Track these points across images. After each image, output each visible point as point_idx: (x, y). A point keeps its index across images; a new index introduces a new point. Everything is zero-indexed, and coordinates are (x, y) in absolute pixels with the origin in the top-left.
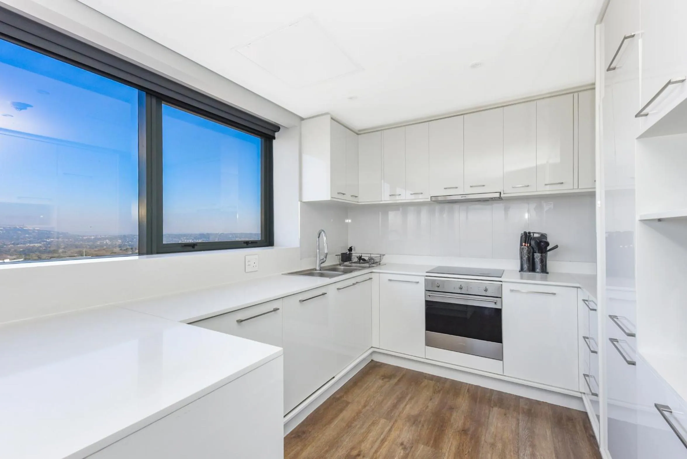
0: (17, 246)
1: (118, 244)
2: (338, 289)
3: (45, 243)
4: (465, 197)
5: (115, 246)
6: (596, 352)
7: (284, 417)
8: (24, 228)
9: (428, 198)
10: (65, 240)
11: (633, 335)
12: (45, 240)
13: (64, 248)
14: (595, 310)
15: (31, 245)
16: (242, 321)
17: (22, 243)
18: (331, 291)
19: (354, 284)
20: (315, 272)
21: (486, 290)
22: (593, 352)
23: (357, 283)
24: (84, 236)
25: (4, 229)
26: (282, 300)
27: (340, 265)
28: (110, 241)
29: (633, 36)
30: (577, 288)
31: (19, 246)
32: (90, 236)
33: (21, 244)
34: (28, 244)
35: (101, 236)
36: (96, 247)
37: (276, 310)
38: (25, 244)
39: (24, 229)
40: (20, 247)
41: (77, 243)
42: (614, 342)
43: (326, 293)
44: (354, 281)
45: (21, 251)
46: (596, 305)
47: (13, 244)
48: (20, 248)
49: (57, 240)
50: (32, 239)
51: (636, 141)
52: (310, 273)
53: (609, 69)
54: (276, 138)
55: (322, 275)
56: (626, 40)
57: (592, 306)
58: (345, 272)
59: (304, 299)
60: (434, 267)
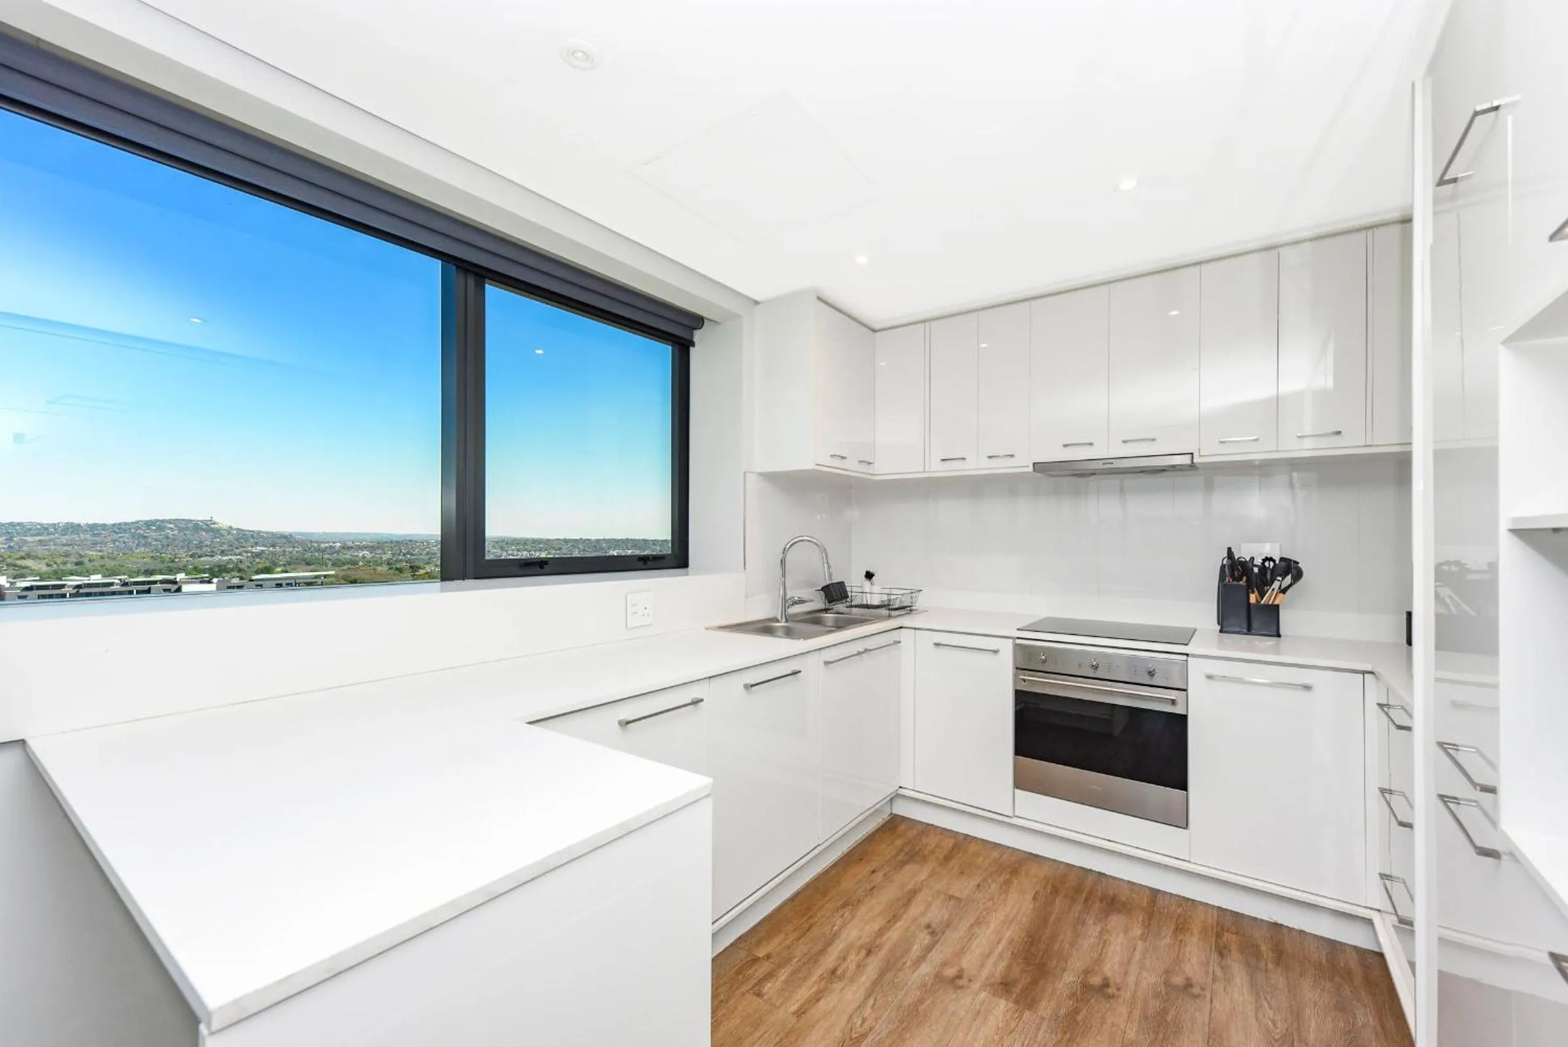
0: (199, 559)
1: (385, 557)
2: (827, 663)
3: (249, 554)
4: (1112, 463)
5: (380, 561)
6: (1409, 826)
7: (713, 923)
8: (212, 526)
9: (1028, 466)
10: (288, 549)
11: (1492, 790)
12: (250, 548)
13: (284, 565)
14: (1409, 729)
15: (224, 558)
16: (628, 723)
17: (208, 554)
18: (812, 667)
19: (859, 653)
20: (778, 624)
21: (1151, 674)
22: (1403, 824)
23: (866, 650)
24: (322, 542)
25: (175, 526)
26: (709, 682)
27: (826, 610)
28: (371, 553)
29: (1496, 108)
30: (1364, 673)
31: (202, 559)
32: (334, 543)
33: (206, 556)
34: (219, 557)
35: (353, 543)
36: (344, 564)
37: (696, 702)
38: (212, 556)
39: (212, 528)
40: (204, 561)
41: (308, 555)
42: (1449, 804)
43: (800, 672)
44: (859, 646)
45: (207, 569)
46: (1411, 716)
47: (192, 556)
48: (205, 563)
49: (271, 549)
50: (225, 547)
51: (1501, 347)
52: (765, 628)
53: (1441, 182)
54: (696, 344)
55: (789, 633)
56: (1478, 118)
57: (1403, 720)
58: (839, 626)
59: (754, 683)
60: (1036, 620)
